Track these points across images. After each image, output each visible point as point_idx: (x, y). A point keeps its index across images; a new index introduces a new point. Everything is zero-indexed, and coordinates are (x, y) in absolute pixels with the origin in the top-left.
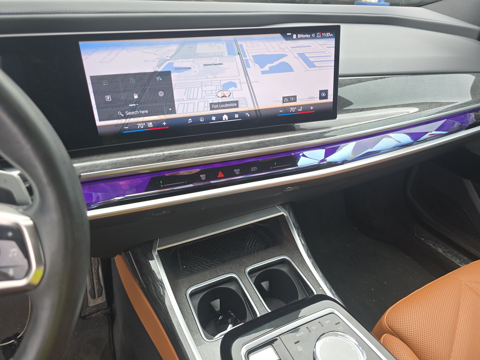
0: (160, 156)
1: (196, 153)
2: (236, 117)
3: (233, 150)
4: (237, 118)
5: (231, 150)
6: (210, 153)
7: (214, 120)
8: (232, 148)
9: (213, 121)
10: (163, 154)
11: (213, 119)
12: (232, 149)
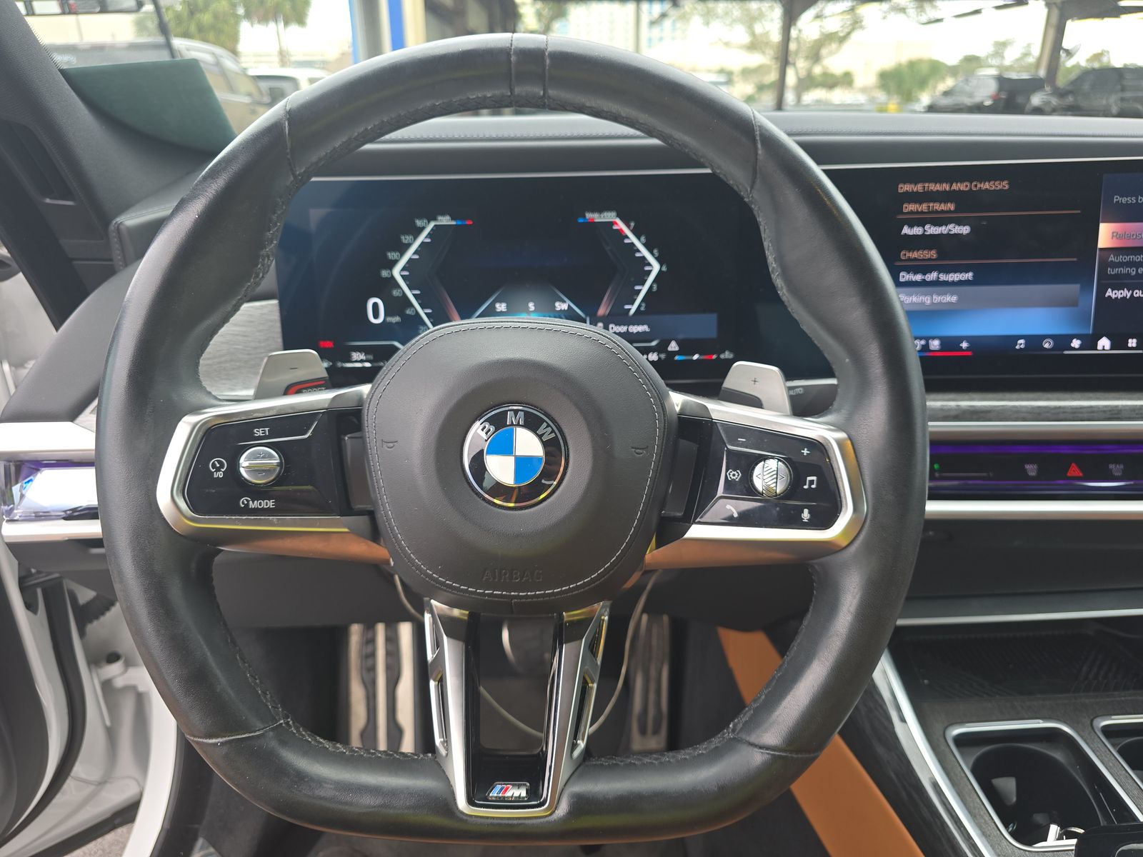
0: (950, 409)
1: (1031, 413)
2: (1130, 345)
3: (1120, 416)
4: (1132, 348)
5: (1116, 416)
6: (1062, 416)
7: (1077, 346)
8: (1116, 412)
9: (1074, 349)
10: (958, 406)
11: (1072, 345)
12: (1115, 414)
